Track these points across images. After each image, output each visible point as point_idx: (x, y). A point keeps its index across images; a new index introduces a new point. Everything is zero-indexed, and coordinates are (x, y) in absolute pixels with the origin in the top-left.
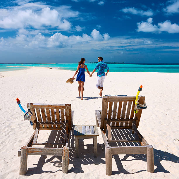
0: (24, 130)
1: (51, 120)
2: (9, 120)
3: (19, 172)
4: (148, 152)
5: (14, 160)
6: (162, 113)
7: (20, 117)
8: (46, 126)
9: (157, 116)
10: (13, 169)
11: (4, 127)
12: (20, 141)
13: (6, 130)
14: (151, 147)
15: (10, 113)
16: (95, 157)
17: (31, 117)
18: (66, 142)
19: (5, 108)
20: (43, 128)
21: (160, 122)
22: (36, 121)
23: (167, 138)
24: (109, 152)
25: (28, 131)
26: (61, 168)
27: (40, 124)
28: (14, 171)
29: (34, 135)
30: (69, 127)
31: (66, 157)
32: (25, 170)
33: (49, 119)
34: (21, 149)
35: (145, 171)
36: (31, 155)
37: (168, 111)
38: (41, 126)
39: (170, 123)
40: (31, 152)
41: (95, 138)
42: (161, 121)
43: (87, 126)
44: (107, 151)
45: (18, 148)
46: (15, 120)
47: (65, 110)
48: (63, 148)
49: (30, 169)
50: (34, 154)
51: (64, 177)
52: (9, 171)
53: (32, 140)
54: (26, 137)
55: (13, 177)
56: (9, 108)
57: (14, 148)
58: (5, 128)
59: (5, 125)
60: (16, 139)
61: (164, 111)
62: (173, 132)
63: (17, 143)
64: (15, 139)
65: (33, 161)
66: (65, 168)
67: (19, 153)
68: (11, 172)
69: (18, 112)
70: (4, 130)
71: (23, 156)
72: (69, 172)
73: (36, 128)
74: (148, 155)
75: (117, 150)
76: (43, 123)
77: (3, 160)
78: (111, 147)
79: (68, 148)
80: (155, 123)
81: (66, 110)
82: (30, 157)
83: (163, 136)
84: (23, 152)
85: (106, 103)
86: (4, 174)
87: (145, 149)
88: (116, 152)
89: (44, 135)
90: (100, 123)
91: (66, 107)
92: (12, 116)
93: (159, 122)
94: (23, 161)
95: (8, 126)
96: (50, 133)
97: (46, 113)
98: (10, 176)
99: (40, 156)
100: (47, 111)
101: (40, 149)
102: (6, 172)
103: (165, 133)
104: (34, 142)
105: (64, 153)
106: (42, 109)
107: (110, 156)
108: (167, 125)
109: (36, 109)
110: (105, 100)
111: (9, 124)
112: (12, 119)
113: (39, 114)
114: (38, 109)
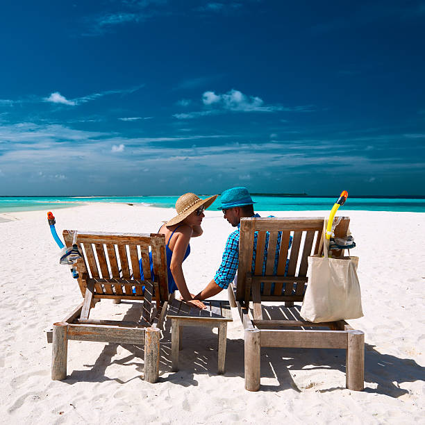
2: (33, 289)
4: (350, 344)
6: (396, 285)
7: (57, 285)
8: (110, 291)
9: (380, 291)
10: (39, 370)
11: (21, 302)
13: (27, 305)
14: (360, 333)
15: (36, 278)
19: (27, 269)
20: (104, 294)
21: (388, 303)
22: (86, 274)
24: (253, 339)
27: (95, 282)
30: (163, 295)
31: (153, 347)
32: (62, 369)
36: (74, 339)
37: (411, 283)
38: (99, 287)
39: (415, 305)
40: (73, 332)
42: (390, 302)
44: (248, 337)
47: (150, 248)
48: (146, 329)
50: (81, 339)
52: (30, 371)
55: (39, 382)
56: (35, 270)
57: (43, 336)
58: (24, 303)
59: (27, 298)
61: (402, 282)
62: (419, 321)
66: (150, 371)
67: (50, 335)
71: (58, 341)
72: (160, 380)
73: (87, 290)
74: (351, 351)
76: (103, 281)
77: (18, 355)
78: (259, 330)
79: (158, 329)
80: (374, 304)
81: (153, 248)
84: (57, 333)
85: (248, 233)
86: (20, 377)
87: (343, 337)
88: (270, 342)
89: (110, 317)
91: (153, 242)
92: (42, 282)
93: (385, 302)
94: (58, 351)
95: (32, 300)
98: (32, 380)
100: (109, 251)
101: (94, 329)
102: (24, 373)
103: (400, 323)
104: (82, 318)
105: (147, 338)
106: (98, 245)
107: (255, 350)
108: (406, 309)
109: (85, 247)
110: (246, 227)
111: (35, 297)
112: (41, 288)
113: (91, 259)
114: (88, 246)
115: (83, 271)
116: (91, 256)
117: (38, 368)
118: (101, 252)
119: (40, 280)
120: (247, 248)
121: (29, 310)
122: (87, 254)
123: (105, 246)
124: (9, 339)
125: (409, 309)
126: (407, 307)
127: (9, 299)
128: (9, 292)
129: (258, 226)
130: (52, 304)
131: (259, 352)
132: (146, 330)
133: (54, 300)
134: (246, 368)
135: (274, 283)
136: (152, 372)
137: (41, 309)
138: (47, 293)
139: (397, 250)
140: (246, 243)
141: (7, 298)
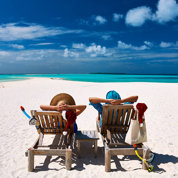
0: (30, 135)
1: (55, 126)
2: (14, 126)
3: (27, 169)
5: (22, 159)
6: (160, 120)
8: (50, 131)
9: (155, 123)
10: (22, 167)
11: (10, 132)
12: (27, 144)
15: (15, 120)
16: (96, 157)
17: (36, 123)
18: (68, 145)
19: (10, 115)
20: (47, 133)
21: (157, 128)
23: (162, 142)
24: (108, 153)
25: (33, 136)
26: (65, 167)
28: (23, 168)
29: (39, 139)
31: (69, 157)
32: (32, 167)
33: (52, 125)
34: (28, 150)
35: (140, 169)
36: (37, 155)
37: (166, 119)
38: (45, 131)
39: (167, 129)
40: (37, 152)
41: (95, 141)
42: (158, 128)
43: (89, 131)
44: (106, 152)
45: (25, 150)
46: (21, 126)
49: (37, 167)
50: (40, 155)
51: (68, 174)
52: (19, 168)
53: (37, 143)
54: (32, 141)
55: (23, 173)
56: (14, 116)
57: (22, 150)
58: (12, 133)
59: (12, 131)
60: (23, 142)
61: (162, 118)
62: (169, 137)
63: (24, 146)
64: (21, 143)
65: (39, 160)
66: (68, 166)
67: (27, 154)
68: (20, 169)
69: (23, 120)
70: (10, 135)
71: (30, 156)
72: (72, 169)
73: (41, 133)
75: (115, 152)
76: (47, 129)
77: (12, 160)
78: (110, 149)
79: (71, 150)
80: (152, 129)
82: (36, 157)
83: (159, 140)
84: (30, 153)
86: (14, 171)
88: (115, 154)
89: (49, 139)
90: (100, 129)
92: (18, 122)
94: (30, 160)
95: (15, 132)
96: (54, 137)
97: (49, 120)
98: (19, 173)
99: (45, 157)
100: (50, 118)
101: (45, 150)
102: (16, 169)
103: (161, 138)
104: (39, 145)
105: (67, 153)
106: (45, 116)
107: (109, 157)
108: (164, 131)
109: (40, 116)
110: (105, 108)
111: (15, 130)
112: (18, 125)
113: (42, 121)
114: (41, 116)
115: (39, 125)
116: (42, 120)
117: (22, 166)
118: (46, 118)
119: (17, 121)
120: (105, 115)
121: (14, 137)
122: (41, 119)
123: (48, 116)
124: (7, 152)
125: (165, 131)
126: (164, 130)
127: (4, 132)
128: (4, 128)
129: (110, 108)
130: (23, 133)
131: (110, 157)
132: (66, 150)
133: (24, 132)
134: (105, 163)
135: (115, 128)
136: (69, 166)
137: (19, 136)
138: (20, 128)
139: (161, 102)
140: (105, 114)
141: (3, 131)
